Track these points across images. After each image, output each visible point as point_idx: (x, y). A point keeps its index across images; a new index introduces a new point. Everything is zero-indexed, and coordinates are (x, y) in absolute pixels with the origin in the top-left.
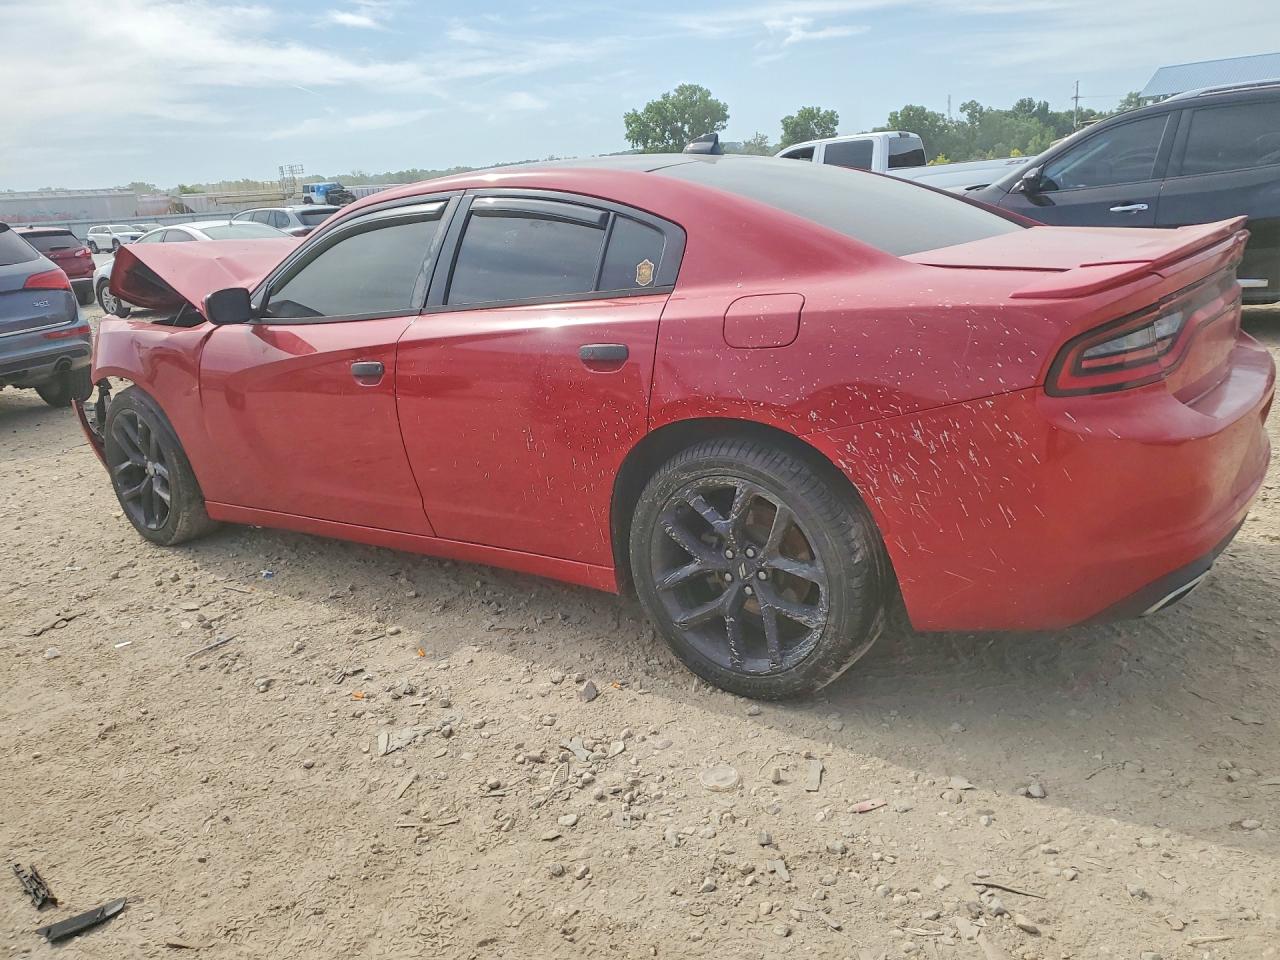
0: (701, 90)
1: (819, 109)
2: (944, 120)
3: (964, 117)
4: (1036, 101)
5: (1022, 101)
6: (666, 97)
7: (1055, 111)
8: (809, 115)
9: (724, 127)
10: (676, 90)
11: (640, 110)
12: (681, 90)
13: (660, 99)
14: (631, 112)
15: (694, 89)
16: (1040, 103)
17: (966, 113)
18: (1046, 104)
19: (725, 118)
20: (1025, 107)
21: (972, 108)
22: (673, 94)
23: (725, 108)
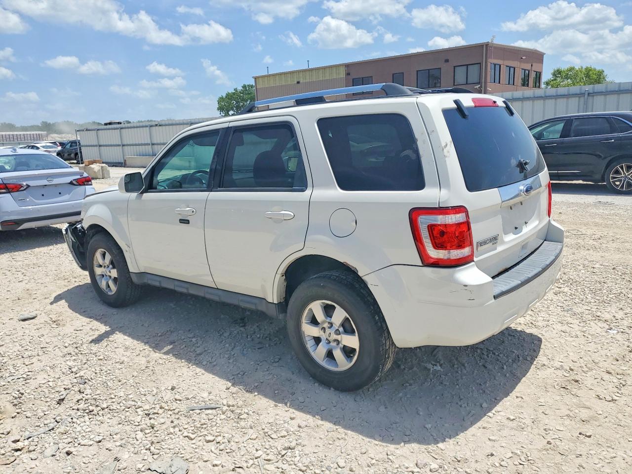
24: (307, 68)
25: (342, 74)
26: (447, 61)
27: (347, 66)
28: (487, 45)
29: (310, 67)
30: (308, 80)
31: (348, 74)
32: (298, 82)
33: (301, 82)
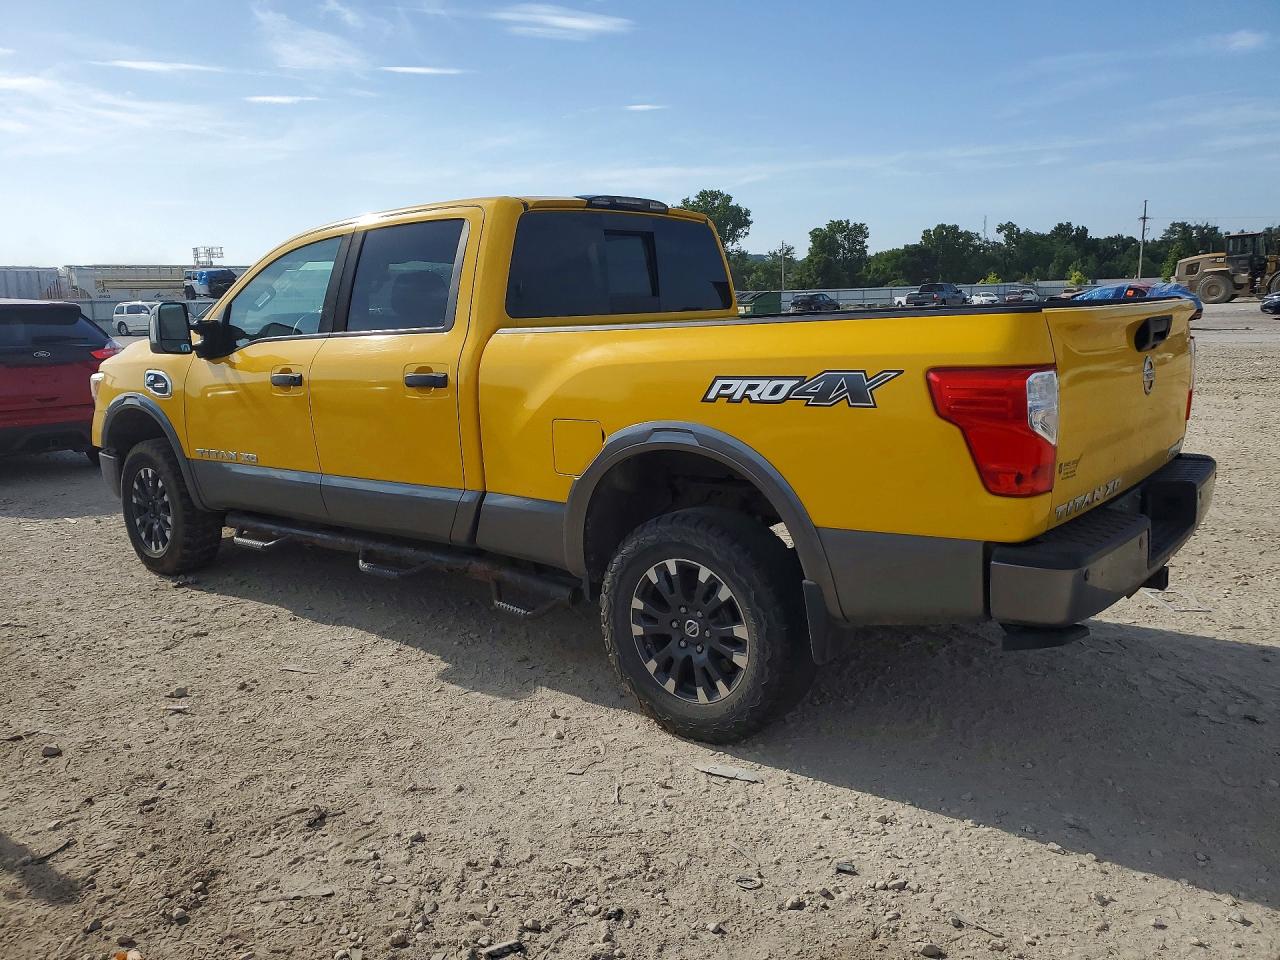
2: (980, 239)
3: (1001, 238)
4: (1074, 226)
5: (1060, 225)
7: (1094, 237)
8: (837, 227)
9: (747, 234)
16: (1078, 228)
17: (1002, 234)
18: (1085, 230)
20: (1063, 230)
21: (1009, 229)
22: (693, 199)
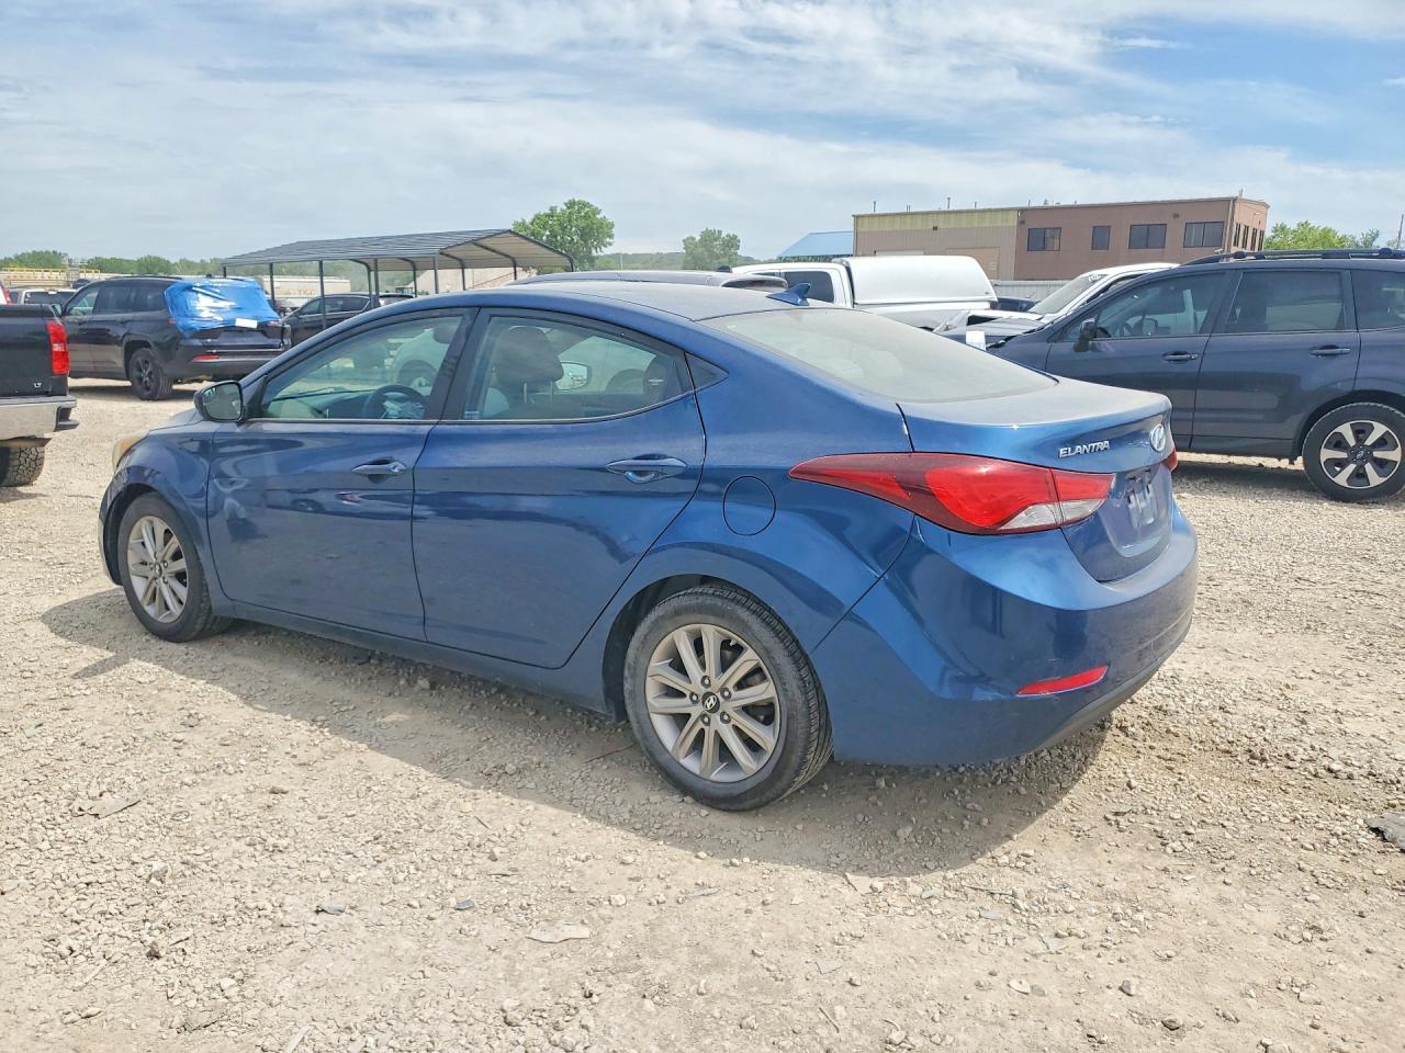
0: (590, 206)
1: (720, 232)
6: (552, 209)
10: (566, 204)
11: (528, 220)
12: (571, 204)
13: (549, 212)
14: (520, 221)
15: (585, 205)
19: (611, 236)
23: (612, 225)
24: (946, 209)
25: (1013, 220)
26: (1176, 216)
27: (1023, 210)
28: (1235, 200)
29: (951, 208)
30: (952, 226)
31: (1022, 222)
32: (935, 228)
33: (941, 226)
